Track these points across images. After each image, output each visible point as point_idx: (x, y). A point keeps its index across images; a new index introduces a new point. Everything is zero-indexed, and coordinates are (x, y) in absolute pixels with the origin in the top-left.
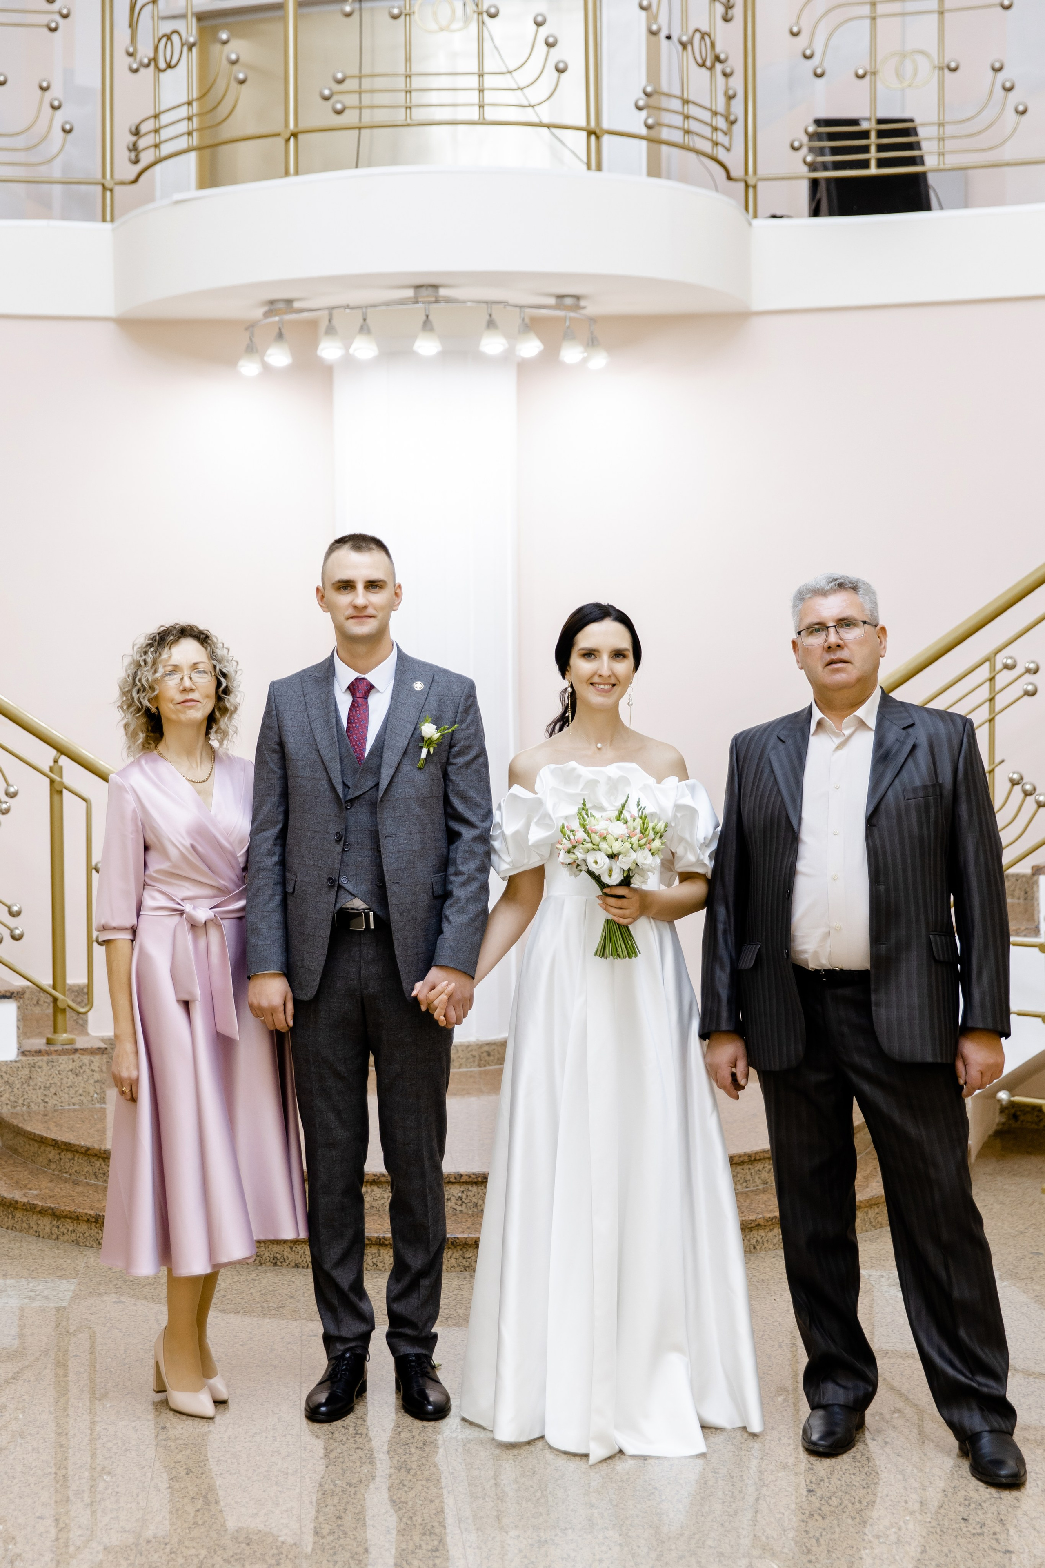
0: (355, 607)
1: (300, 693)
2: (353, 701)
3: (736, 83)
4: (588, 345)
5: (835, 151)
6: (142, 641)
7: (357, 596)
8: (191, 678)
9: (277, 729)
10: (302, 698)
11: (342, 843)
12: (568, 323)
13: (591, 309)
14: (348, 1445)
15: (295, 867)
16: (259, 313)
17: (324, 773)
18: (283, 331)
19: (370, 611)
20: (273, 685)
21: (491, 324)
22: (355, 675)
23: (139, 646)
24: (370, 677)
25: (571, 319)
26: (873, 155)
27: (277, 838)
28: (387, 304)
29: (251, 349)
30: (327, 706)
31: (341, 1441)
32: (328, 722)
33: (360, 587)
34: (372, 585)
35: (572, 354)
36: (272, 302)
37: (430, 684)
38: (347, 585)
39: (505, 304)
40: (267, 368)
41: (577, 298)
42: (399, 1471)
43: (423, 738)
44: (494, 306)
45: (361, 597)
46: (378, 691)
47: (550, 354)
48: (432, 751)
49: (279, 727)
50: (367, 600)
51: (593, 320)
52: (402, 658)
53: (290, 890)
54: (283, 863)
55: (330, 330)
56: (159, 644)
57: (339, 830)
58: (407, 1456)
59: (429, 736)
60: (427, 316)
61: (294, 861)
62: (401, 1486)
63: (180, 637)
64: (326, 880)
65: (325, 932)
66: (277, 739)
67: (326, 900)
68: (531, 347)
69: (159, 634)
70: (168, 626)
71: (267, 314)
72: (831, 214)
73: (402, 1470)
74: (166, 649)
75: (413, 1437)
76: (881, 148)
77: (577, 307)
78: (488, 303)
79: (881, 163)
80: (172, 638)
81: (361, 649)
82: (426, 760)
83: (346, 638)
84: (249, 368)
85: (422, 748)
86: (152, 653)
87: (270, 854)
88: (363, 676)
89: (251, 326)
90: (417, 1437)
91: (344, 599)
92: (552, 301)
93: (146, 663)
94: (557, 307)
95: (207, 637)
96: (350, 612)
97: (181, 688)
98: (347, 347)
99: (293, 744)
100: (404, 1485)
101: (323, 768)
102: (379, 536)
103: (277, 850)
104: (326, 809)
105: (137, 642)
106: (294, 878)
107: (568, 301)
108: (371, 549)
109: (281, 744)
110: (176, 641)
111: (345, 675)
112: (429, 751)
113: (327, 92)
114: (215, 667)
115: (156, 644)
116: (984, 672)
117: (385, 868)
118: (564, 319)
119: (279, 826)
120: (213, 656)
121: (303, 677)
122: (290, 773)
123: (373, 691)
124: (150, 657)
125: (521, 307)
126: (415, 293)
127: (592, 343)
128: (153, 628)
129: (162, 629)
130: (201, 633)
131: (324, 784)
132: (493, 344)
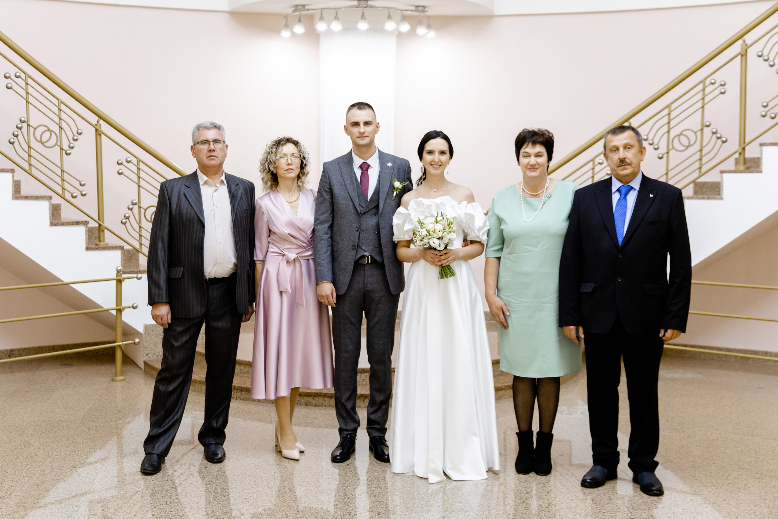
0: (360, 133)
1: (338, 168)
2: (362, 173)
4: (427, 28)
6: (270, 143)
7: (361, 128)
8: (291, 160)
9: (329, 183)
10: (340, 170)
11: (359, 231)
12: (420, 18)
13: (429, 12)
14: (354, 478)
15: (338, 240)
16: (290, 10)
17: (351, 202)
18: (301, 18)
19: (366, 134)
20: (325, 164)
21: (389, 17)
22: (362, 161)
23: (269, 145)
24: (368, 162)
25: (422, 16)
27: (329, 227)
28: (346, 7)
29: (286, 26)
30: (351, 174)
31: (350, 477)
32: (352, 181)
33: (362, 124)
34: (367, 123)
35: (421, 31)
36: (297, 6)
37: (394, 164)
38: (356, 124)
39: (395, 9)
40: (294, 35)
41: (424, 7)
42: (377, 489)
43: (394, 187)
44: (391, 10)
45: (362, 128)
46: (372, 167)
47: (413, 31)
48: (398, 193)
49: (329, 182)
50: (365, 130)
51: (429, 17)
52: (381, 154)
53: (335, 249)
54: (332, 237)
55: (321, 18)
56: (278, 145)
57: (357, 226)
58: (379, 483)
59: (397, 187)
60: (363, 13)
61: (337, 238)
62: (380, 495)
63: (286, 142)
64: (351, 246)
65: (351, 267)
66: (329, 187)
67: (351, 254)
68: (405, 27)
69: (278, 140)
70: (281, 138)
71: (294, 11)
73: (378, 489)
74: (281, 147)
75: (380, 475)
77: (424, 11)
78: (388, 8)
80: (283, 142)
81: (364, 150)
82: (395, 196)
83: (357, 146)
84: (286, 34)
85: (394, 191)
86: (275, 148)
87: (327, 233)
88: (365, 161)
89: (286, 16)
90: (382, 475)
91: (355, 130)
92: (413, 8)
93: (272, 153)
94: (416, 11)
95: (298, 143)
96: (358, 135)
97: (287, 163)
98: (329, 25)
99: (338, 190)
100: (381, 495)
101: (350, 200)
102: (368, 103)
103: (329, 232)
104: (351, 217)
105: (268, 144)
106: (337, 245)
107: (420, 8)
108: (366, 108)
109: (331, 189)
110: (285, 144)
111: (358, 161)
112: (397, 193)
114: (300, 156)
115: (276, 145)
116: (590, 165)
117: (382, 241)
118: (419, 16)
119: (330, 223)
120: (299, 151)
121: (338, 161)
122: (335, 201)
123: (370, 167)
124: (274, 150)
125: (401, 10)
126: (358, 3)
127: (429, 27)
128: (275, 138)
129: (279, 139)
130: (295, 141)
131: (351, 207)
132: (390, 26)
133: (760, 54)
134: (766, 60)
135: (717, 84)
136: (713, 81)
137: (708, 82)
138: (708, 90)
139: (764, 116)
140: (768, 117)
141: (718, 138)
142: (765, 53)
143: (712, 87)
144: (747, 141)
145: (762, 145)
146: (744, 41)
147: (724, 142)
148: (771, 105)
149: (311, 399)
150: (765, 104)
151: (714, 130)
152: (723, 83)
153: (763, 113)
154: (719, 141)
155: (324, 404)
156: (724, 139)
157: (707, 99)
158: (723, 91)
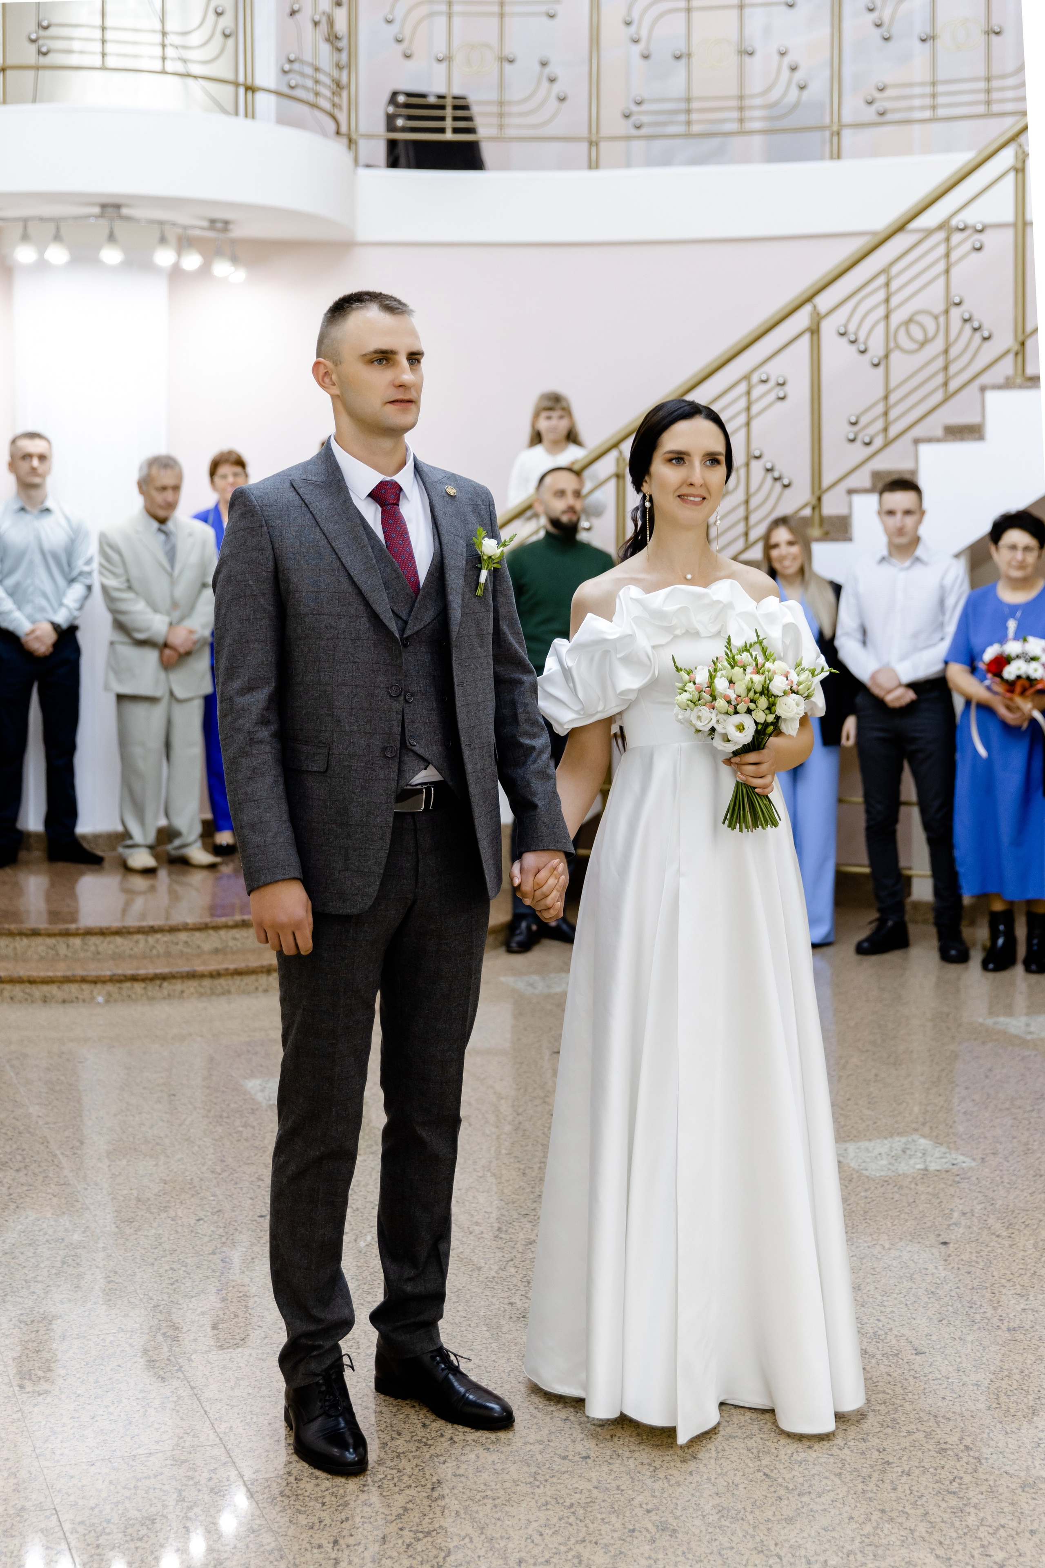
0: (400, 386)
2: (385, 511)
3: (344, 56)
5: (410, 118)
9: (271, 551)
11: (401, 699)
12: (219, 243)
13: (237, 232)
15: (324, 736)
17: (363, 607)
21: (163, 240)
24: (398, 479)
25: (222, 240)
26: (449, 124)
28: (77, 218)
30: (349, 519)
32: (356, 539)
33: (403, 359)
34: (411, 359)
35: (222, 268)
39: (174, 224)
41: (226, 223)
43: (479, 557)
44: (165, 225)
45: (408, 373)
46: (406, 497)
47: (205, 270)
49: (273, 548)
51: (234, 242)
55: (25, 237)
57: (393, 682)
60: (112, 230)
61: (322, 729)
64: (379, 750)
67: (382, 777)
68: (192, 261)
72: (409, 166)
76: (455, 119)
77: (226, 231)
78: (161, 223)
79: (456, 131)
85: (480, 570)
88: (389, 479)
91: (381, 377)
92: (206, 224)
94: (211, 229)
96: (389, 393)
98: (41, 252)
104: (369, 653)
106: (324, 751)
107: (219, 225)
112: (488, 574)
113: (33, 36)
117: (459, 726)
118: (217, 239)
123: (402, 496)
125: (183, 227)
126: (101, 210)
127: (235, 259)
132: (165, 257)
133: (842, 330)
134: (853, 342)
135: (772, 383)
136: (764, 377)
137: (755, 378)
138: (755, 393)
139: (852, 441)
140: (858, 443)
141: (776, 479)
142: (852, 328)
143: (763, 388)
144: (826, 483)
145: (851, 492)
146: (815, 307)
147: (786, 486)
148: (863, 421)
149: (53, 989)
150: (853, 419)
151: (769, 466)
152: (781, 381)
153: (851, 436)
154: (778, 486)
155: (80, 997)
156: (786, 482)
157: (755, 409)
158: (781, 395)
